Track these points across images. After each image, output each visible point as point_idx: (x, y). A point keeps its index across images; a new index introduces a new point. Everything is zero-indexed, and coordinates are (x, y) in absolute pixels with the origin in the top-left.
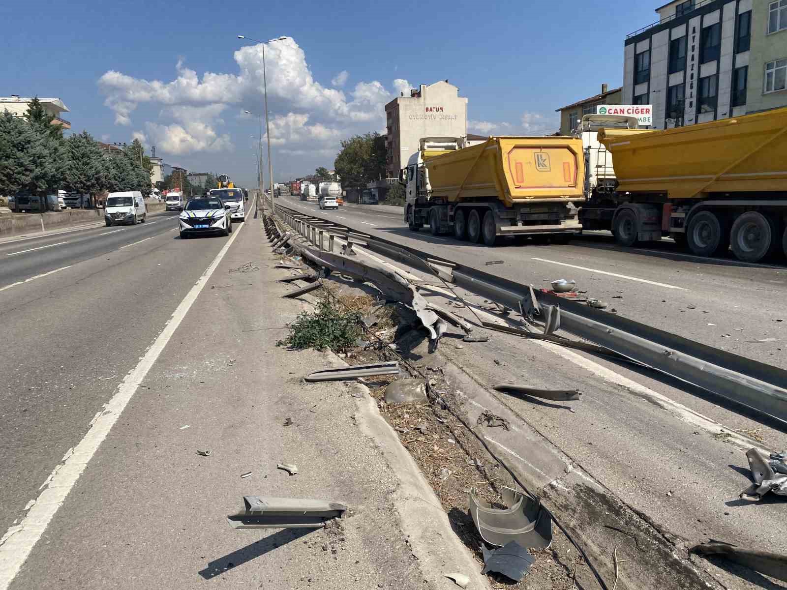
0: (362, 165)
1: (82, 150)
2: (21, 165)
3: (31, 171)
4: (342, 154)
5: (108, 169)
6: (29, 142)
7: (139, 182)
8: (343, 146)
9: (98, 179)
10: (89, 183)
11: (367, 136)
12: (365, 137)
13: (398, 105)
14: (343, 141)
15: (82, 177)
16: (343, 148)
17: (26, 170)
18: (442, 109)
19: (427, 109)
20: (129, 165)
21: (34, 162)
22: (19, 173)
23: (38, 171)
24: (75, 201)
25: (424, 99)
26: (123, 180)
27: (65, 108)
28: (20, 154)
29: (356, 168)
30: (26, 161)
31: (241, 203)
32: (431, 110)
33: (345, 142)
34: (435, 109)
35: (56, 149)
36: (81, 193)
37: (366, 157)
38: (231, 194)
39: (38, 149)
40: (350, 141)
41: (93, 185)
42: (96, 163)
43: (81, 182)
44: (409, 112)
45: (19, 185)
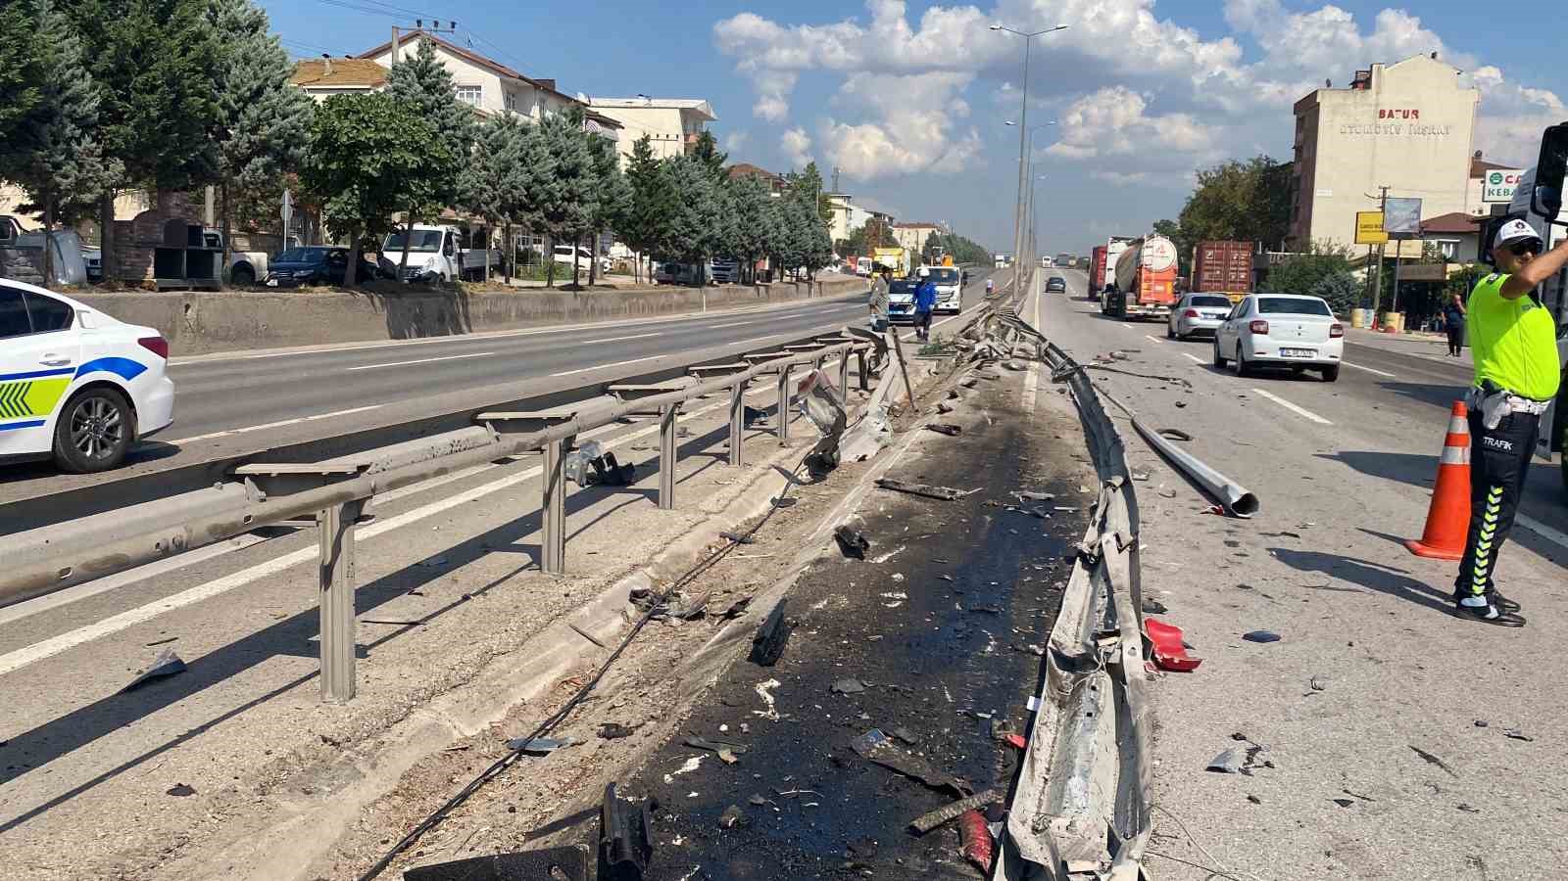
0: (1230, 223)
1: (749, 199)
2: (688, 224)
3: (698, 233)
4: (1197, 199)
5: (778, 227)
6: (699, 195)
7: (815, 245)
8: (1201, 181)
9: (764, 242)
10: (752, 248)
11: (1254, 163)
12: (1251, 163)
13: (1319, 104)
14: (1202, 171)
15: (744, 238)
16: (1202, 187)
17: (693, 231)
18: (1415, 112)
19: (1382, 114)
20: (803, 218)
21: (702, 221)
22: (684, 235)
23: (706, 232)
24: (726, 273)
25: (1378, 93)
26: (793, 242)
27: (712, 115)
28: (689, 211)
29: (1218, 228)
30: (694, 218)
31: (956, 289)
32: (1391, 115)
33: (1205, 174)
34: (1401, 114)
35: (724, 202)
36: (741, 261)
37: (1241, 207)
38: (945, 275)
39: (708, 204)
40: (1217, 172)
41: (757, 251)
42: (765, 220)
43: (743, 245)
44: (1339, 120)
45: (683, 249)
